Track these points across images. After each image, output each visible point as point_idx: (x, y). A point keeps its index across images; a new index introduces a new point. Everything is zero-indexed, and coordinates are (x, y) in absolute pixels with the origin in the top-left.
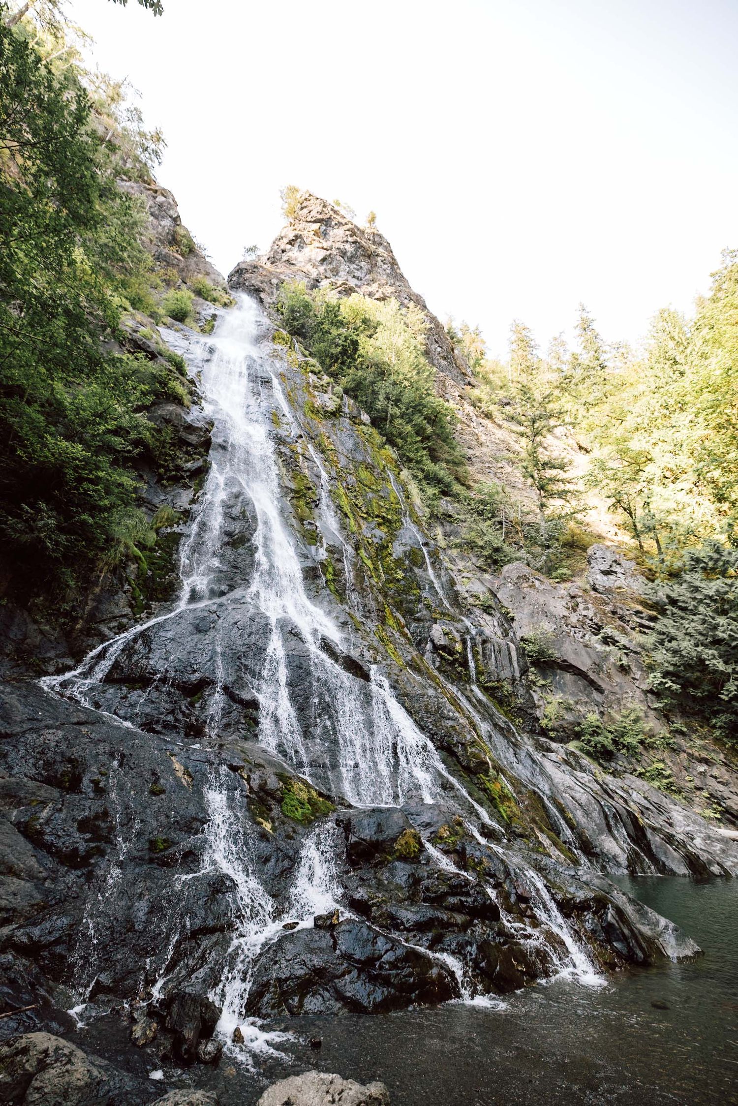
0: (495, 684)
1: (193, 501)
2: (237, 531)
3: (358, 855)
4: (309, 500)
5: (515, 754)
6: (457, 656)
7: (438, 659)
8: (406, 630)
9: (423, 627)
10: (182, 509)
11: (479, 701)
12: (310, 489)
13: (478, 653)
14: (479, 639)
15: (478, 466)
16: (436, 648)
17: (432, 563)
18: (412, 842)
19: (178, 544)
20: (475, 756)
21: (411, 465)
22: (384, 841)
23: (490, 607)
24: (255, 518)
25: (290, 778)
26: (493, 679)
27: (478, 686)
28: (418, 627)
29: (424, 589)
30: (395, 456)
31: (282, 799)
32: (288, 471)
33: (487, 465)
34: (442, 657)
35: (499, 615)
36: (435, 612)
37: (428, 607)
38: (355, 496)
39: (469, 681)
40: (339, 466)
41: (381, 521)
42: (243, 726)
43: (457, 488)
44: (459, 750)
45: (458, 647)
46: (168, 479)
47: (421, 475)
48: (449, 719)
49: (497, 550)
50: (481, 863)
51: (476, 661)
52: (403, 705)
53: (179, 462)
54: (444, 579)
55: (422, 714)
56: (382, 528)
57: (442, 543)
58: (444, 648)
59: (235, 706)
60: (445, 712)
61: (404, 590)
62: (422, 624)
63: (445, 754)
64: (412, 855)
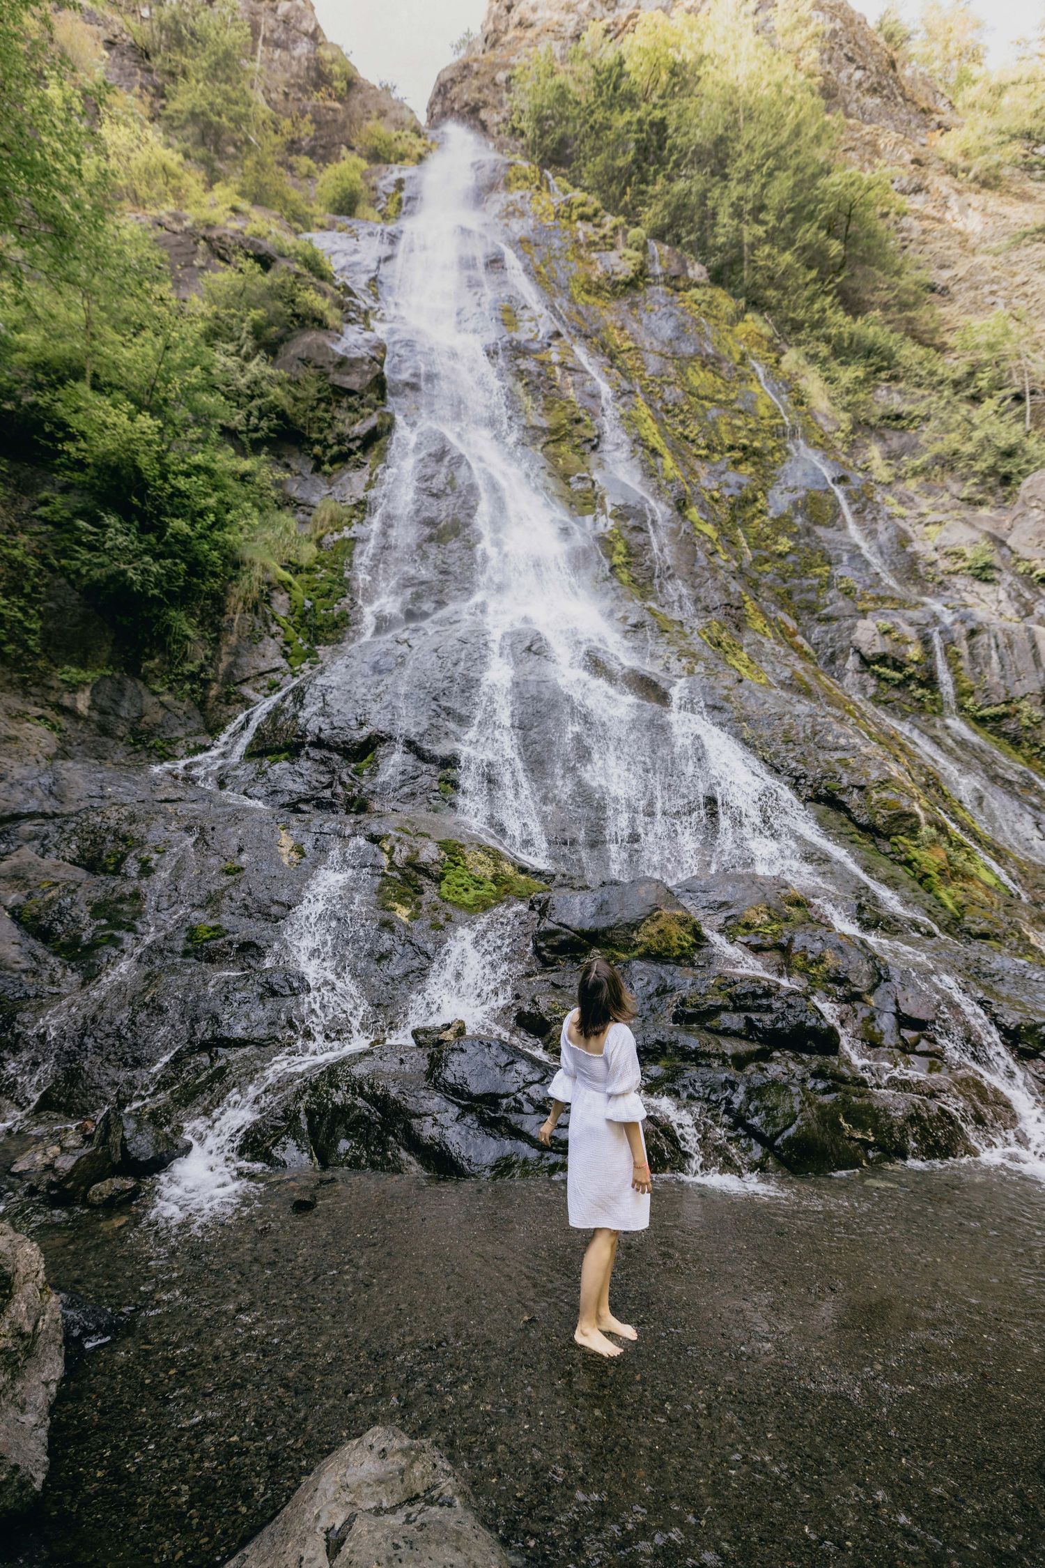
0: (1002, 709)
1: (370, 485)
2: (444, 514)
3: (553, 949)
4: (578, 441)
5: (1037, 825)
6: (910, 670)
7: (873, 682)
8: (799, 639)
9: (838, 630)
10: (354, 501)
11: (963, 744)
12: (578, 421)
13: (958, 656)
14: (960, 631)
15: (965, 298)
16: (865, 662)
17: (858, 513)
18: (676, 931)
19: (351, 555)
20: (884, 804)
21: (802, 336)
22: (610, 928)
23: (988, 566)
24: (472, 489)
25: (462, 846)
26: (995, 699)
27: (963, 718)
28: (827, 632)
29: (840, 562)
30: (767, 330)
31: (442, 876)
32: (535, 400)
33: (987, 289)
34: (880, 677)
35: (1009, 578)
36: (862, 598)
37: (848, 592)
38: (682, 422)
39: (939, 713)
40: (646, 375)
41: (737, 454)
43: (909, 353)
44: (854, 799)
45: (914, 652)
46: (332, 461)
47: (824, 350)
48: (836, 749)
49: (1009, 453)
50: (820, 960)
51: (956, 672)
52: (737, 735)
53: (340, 427)
54: (883, 538)
55: (778, 746)
56: (742, 467)
57: (882, 472)
58: (882, 659)
59: (424, 767)
60: (830, 738)
61: (794, 571)
62: (835, 625)
63: (822, 807)
64: (677, 952)
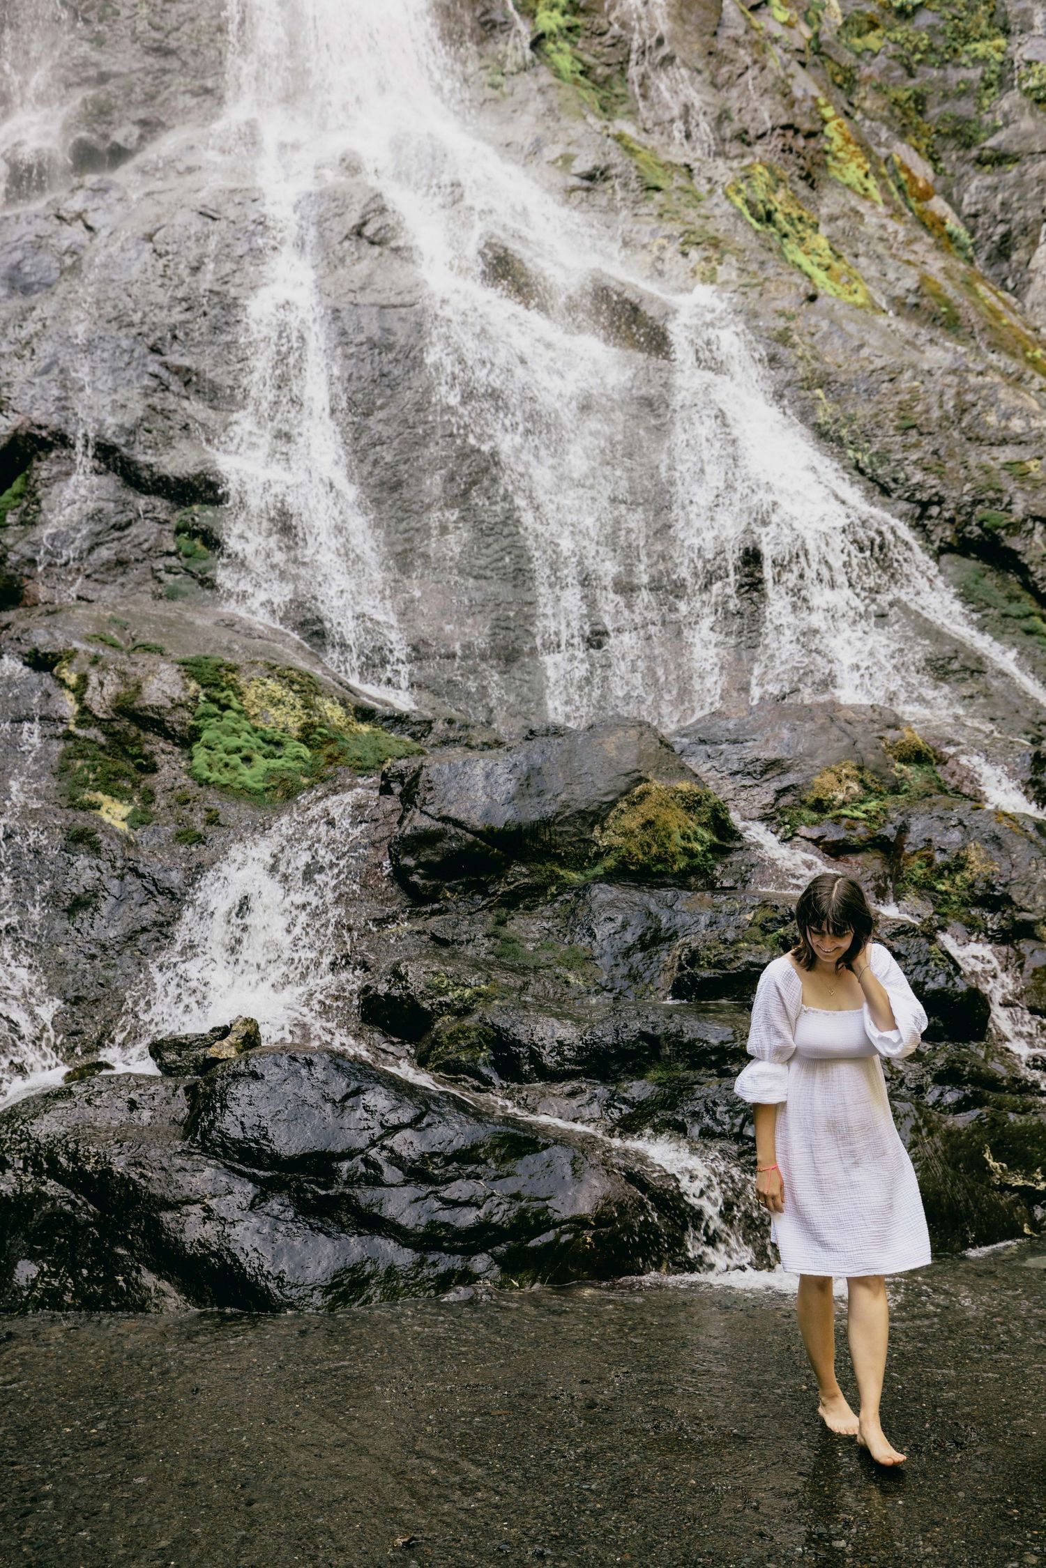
3: (430, 870)
8: (938, 205)
9: (1019, 184)
18: (677, 822)
22: (546, 823)
25: (234, 669)
28: (994, 189)
31: (195, 734)
42: (173, 561)
44: (1034, 544)
48: (1004, 442)
50: (959, 865)
52: (805, 417)
55: (888, 438)
59: (142, 502)
60: (992, 419)
61: (931, 49)
62: (1013, 171)
63: (971, 565)
64: (682, 863)
